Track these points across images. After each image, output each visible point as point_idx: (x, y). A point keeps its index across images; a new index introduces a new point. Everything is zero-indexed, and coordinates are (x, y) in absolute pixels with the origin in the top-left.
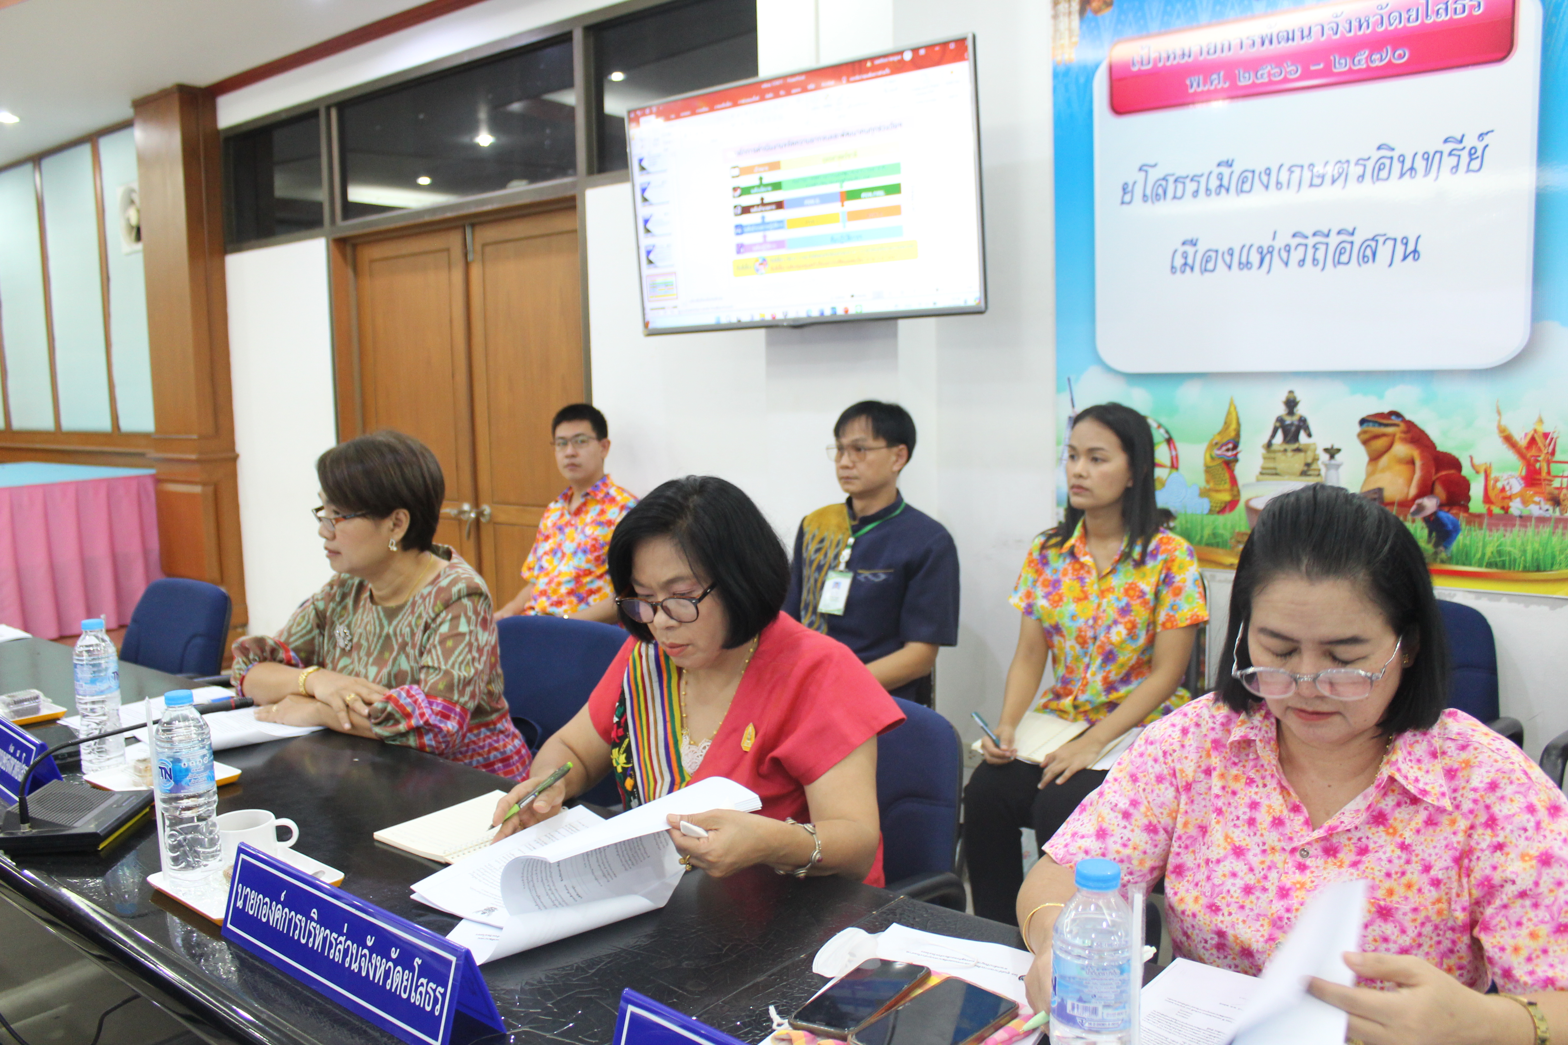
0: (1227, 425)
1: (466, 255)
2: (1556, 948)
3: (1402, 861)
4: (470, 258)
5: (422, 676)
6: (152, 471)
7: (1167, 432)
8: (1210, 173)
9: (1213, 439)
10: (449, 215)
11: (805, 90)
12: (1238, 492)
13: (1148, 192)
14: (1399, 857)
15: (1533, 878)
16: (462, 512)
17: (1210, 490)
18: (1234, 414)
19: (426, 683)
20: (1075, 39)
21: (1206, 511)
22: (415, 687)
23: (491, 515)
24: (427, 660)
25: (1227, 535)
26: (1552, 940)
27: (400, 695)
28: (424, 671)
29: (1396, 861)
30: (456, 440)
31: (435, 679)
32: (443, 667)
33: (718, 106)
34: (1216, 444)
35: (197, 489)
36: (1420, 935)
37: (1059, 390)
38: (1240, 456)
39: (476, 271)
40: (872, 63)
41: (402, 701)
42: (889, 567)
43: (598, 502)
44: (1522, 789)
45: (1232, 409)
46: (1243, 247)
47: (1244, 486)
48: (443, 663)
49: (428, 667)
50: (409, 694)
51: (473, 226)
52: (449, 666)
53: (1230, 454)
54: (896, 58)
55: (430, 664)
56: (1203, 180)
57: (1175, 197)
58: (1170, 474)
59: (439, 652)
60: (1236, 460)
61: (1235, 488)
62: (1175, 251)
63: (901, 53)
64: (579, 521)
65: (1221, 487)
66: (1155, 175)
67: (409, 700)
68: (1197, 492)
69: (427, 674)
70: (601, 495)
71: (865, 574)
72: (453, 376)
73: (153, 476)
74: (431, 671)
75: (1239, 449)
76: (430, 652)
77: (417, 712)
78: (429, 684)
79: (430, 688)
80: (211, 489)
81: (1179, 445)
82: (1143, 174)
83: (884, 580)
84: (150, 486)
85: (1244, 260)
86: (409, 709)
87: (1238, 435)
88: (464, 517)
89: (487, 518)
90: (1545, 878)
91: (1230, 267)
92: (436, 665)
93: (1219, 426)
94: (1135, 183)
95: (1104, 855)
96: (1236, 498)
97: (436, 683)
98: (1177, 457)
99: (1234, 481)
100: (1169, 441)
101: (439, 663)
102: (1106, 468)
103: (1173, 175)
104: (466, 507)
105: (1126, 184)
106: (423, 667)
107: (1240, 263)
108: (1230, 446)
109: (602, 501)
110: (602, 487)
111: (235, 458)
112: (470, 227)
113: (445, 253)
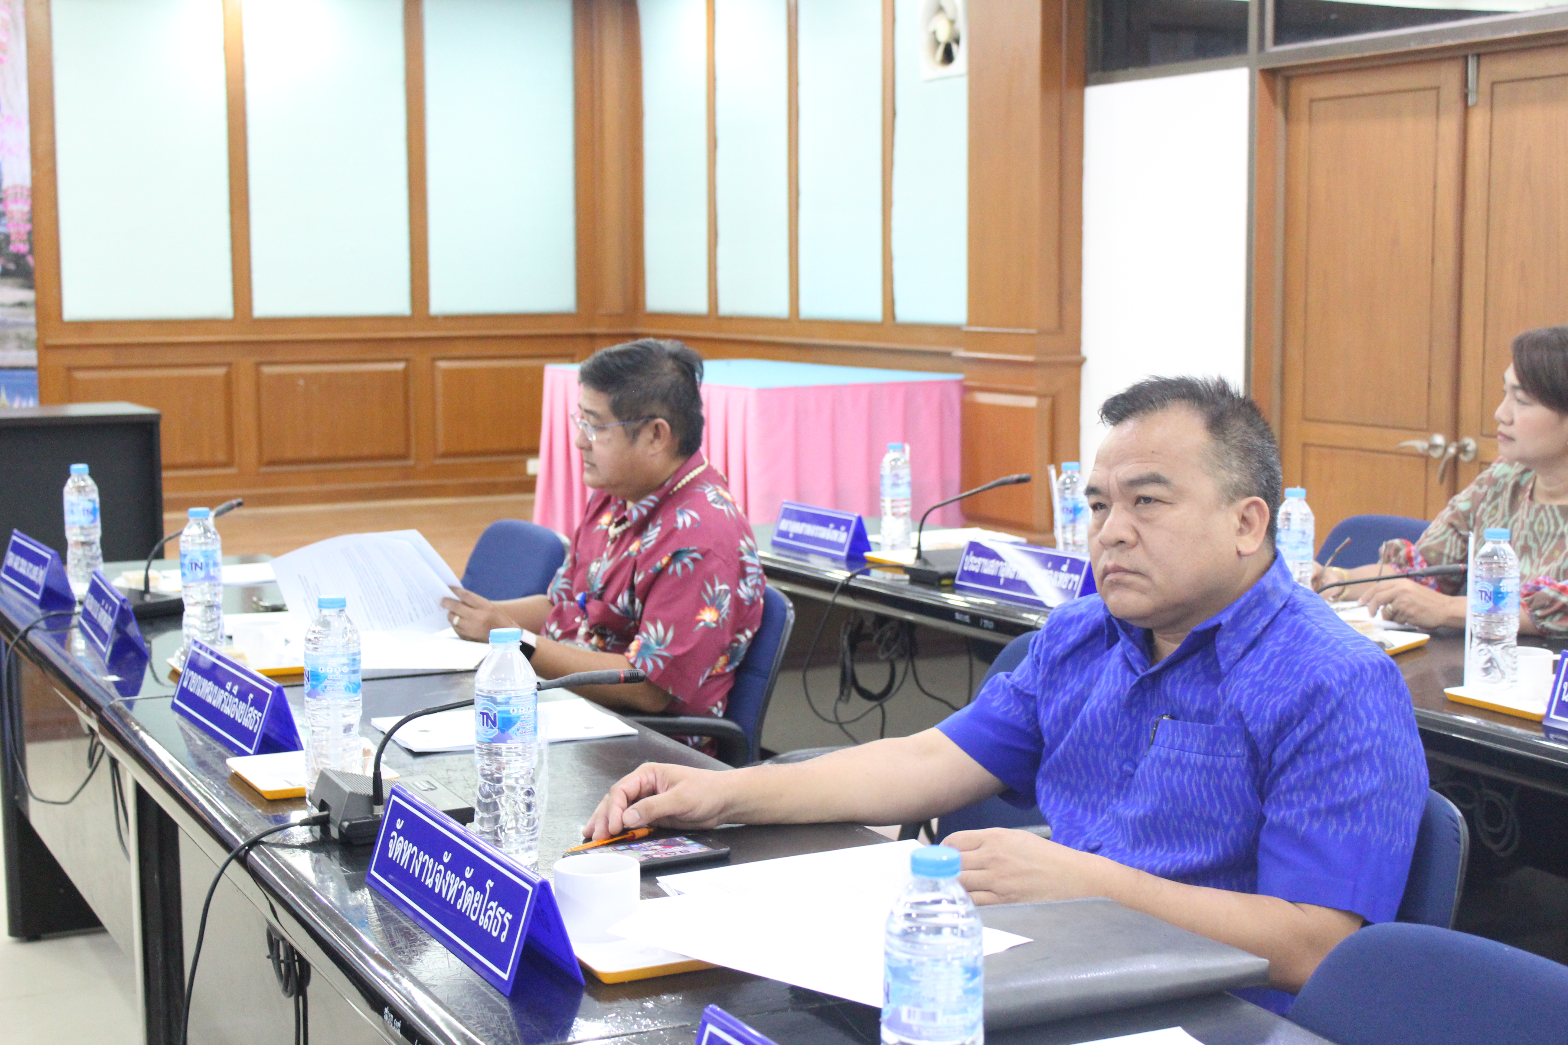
1: (1465, 97)
4: (1470, 102)
6: (959, 377)
10: (1449, 42)
16: (1433, 447)
23: (1477, 452)
30: (1430, 348)
35: (1031, 402)
39: (1478, 120)
51: (1479, 56)
72: (1433, 260)
73: (960, 382)
80: (1048, 402)
84: (955, 395)
88: (1436, 454)
89: (1471, 456)
104: (1439, 439)
111: (1079, 363)
112: (1475, 58)
113: (1434, 92)
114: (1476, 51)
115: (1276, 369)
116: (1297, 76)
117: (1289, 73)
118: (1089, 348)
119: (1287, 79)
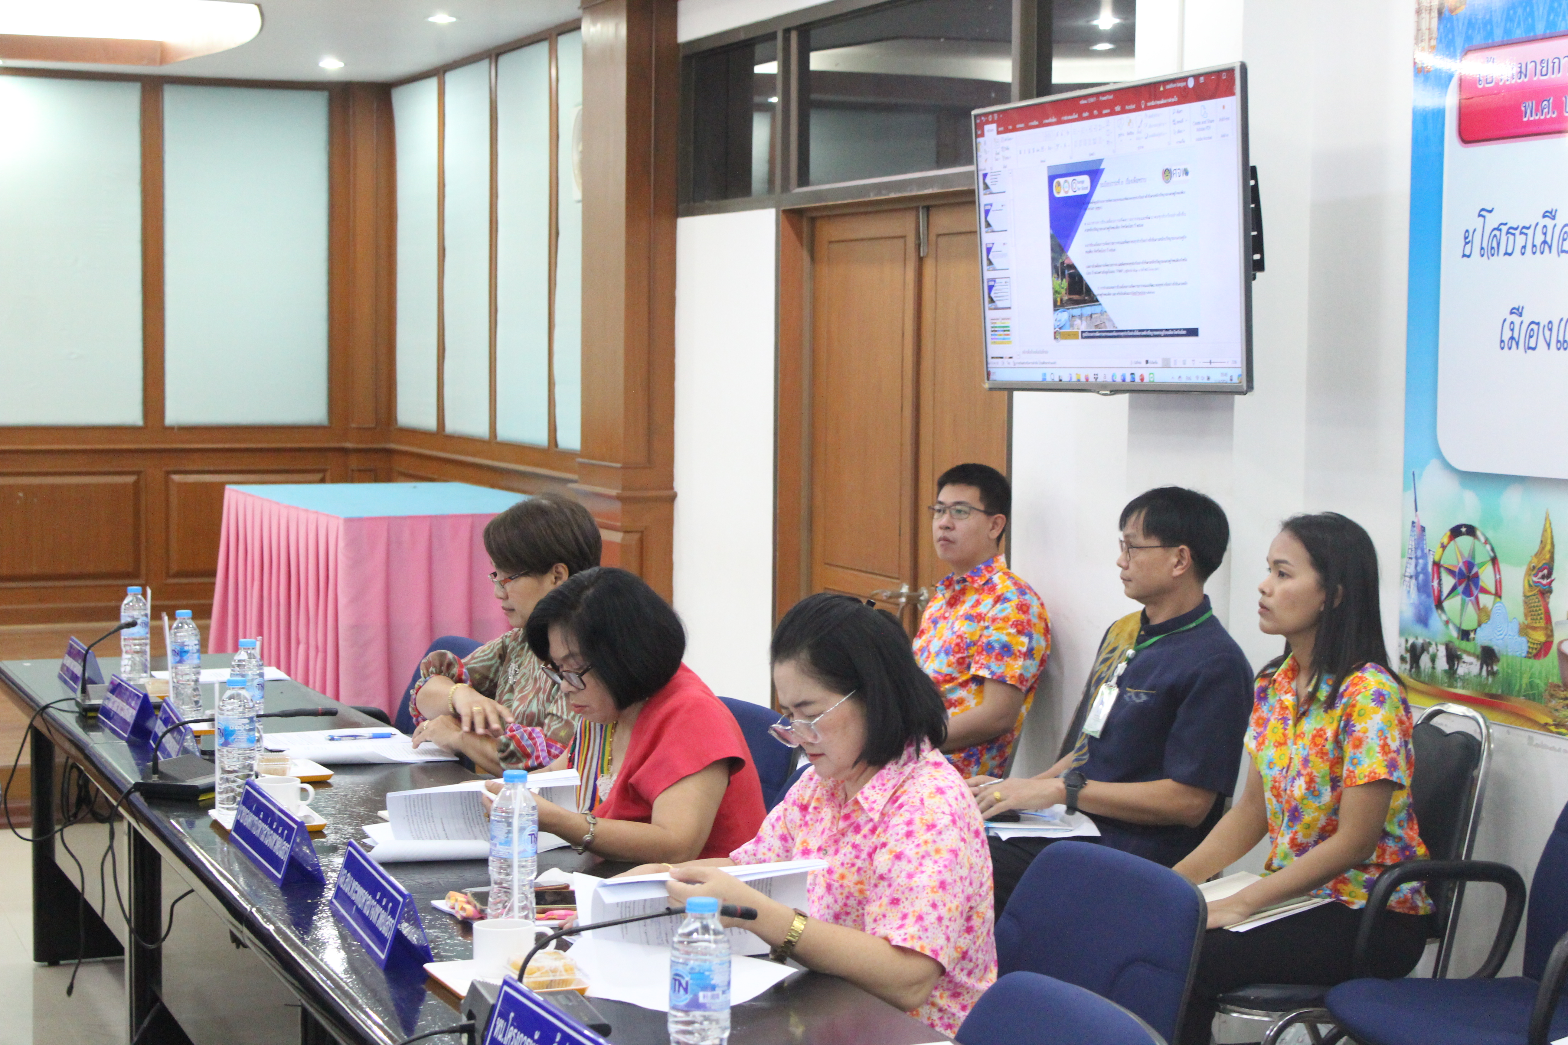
0: (1543, 543)
1: (919, 248)
2: (891, 914)
3: (852, 856)
4: (922, 254)
5: (547, 721)
7: (1493, 550)
8: (1537, 224)
9: (1530, 562)
11: (1113, 113)
12: (1552, 631)
13: (1485, 245)
14: (851, 853)
15: (889, 867)
17: (1528, 627)
18: (1549, 531)
19: (549, 727)
20: (1433, 43)
21: (1524, 654)
22: (538, 729)
24: (552, 708)
25: (1542, 685)
26: (889, 908)
27: (522, 737)
28: (549, 717)
29: (848, 855)
31: (558, 726)
32: (565, 717)
33: (1065, 118)
34: (1534, 567)
35: (620, 537)
36: (846, 905)
37: (1405, 488)
38: (1554, 585)
39: (929, 270)
40: (1164, 87)
41: (524, 743)
42: (1152, 688)
43: (977, 590)
44: (912, 809)
45: (1548, 525)
46: (1561, 320)
47: (1557, 623)
48: (565, 713)
49: (553, 715)
50: (530, 737)
51: (927, 208)
52: (570, 718)
53: (1545, 582)
54: (1182, 85)
55: (555, 712)
56: (1530, 232)
57: (1506, 254)
58: (1494, 603)
59: (564, 703)
60: (1550, 591)
61: (1549, 626)
62: (1505, 320)
63: (1185, 79)
64: (952, 614)
65: (1538, 625)
66: (1492, 221)
67: (530, 742)
68: (1516, 628)
69: (551, 721)
70: (980, 582)
71: (1131, 692)
72: (902, 409)
74: (555, 718)
75: (1553, 577)
76: (556, 702)
77: (535, 754)
78: (552, 729)
79: (553, 733)
80: (635, 538)
81: (1503, 566)
82: (1481, 219)
83: (1145, 702)
85: (1561, 338)
86: (529, 750)
87: (1552, 558)
90: (896, 867)
91: (1549, 345)
92: (559, 714)
93: (1536, 548)
94: (1475, 230)
95: (755, 855)
96: (1550, 639)
97: (559, 729)
98: (1500, 582)
99: (1548, 618)
100: (1494, 560)
101: (563, 713)
102: (1288, 584)
103: (1506, 224)
104: (904, 588)
105: (1467, 231)
106: (549, 714)
107: (1558, 341)
108: (1545, 571)
109: (979, 591)
110: (985, 572)
111: (672, 498)
112: (925, 210)
113: (902, 241)
114: (927, 203)
115: (804, 513)
116: (822, 217)
117: (815, 214)
118: (681, 484)
119: (813, 220)
